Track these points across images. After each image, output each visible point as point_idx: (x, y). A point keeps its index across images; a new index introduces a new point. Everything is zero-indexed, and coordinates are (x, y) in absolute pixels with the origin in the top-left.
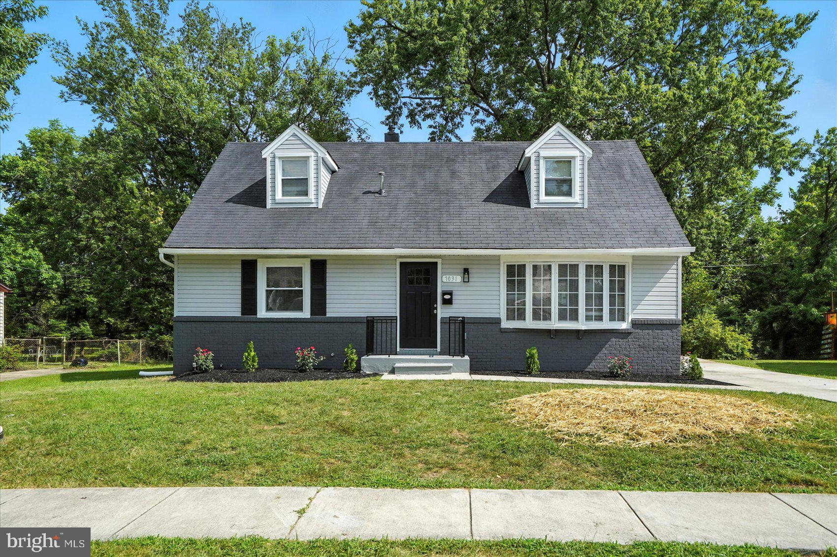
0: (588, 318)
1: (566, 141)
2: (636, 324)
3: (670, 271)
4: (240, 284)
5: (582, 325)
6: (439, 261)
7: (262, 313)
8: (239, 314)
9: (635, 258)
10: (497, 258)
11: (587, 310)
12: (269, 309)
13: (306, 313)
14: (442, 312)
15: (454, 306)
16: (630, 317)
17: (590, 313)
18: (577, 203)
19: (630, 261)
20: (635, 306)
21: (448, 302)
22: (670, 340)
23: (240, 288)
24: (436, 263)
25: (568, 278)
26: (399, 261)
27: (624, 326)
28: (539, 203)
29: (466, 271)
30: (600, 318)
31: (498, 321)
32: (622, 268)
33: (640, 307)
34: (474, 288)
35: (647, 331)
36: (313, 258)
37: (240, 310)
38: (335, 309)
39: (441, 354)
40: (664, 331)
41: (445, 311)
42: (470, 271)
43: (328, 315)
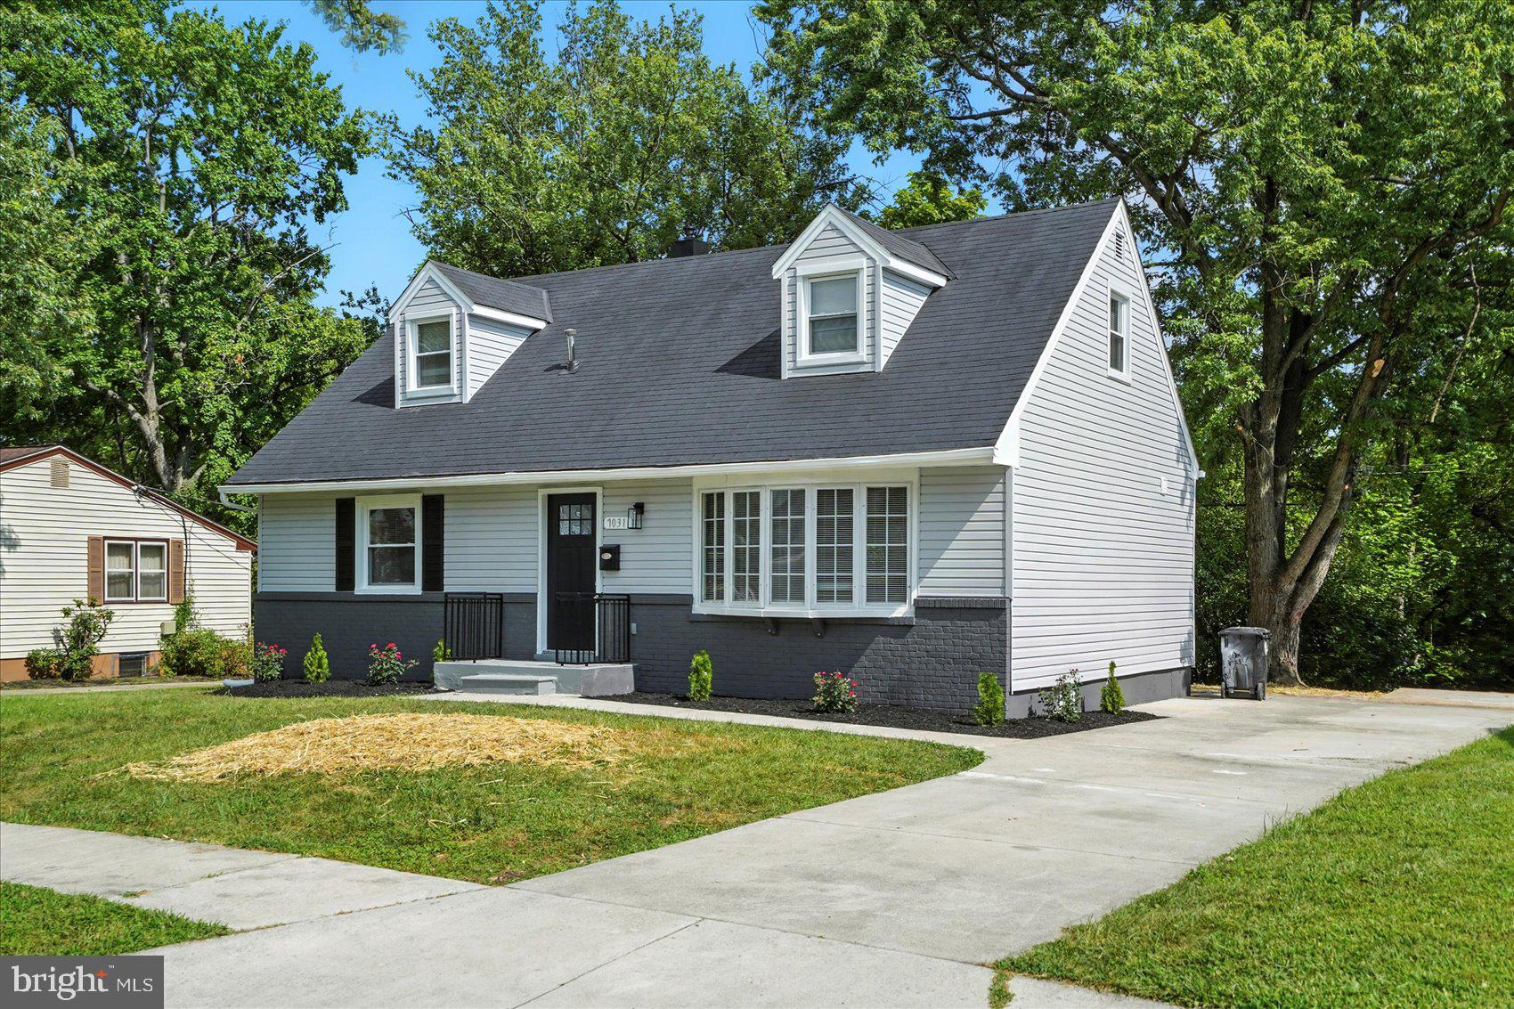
0: (823, 596)
1: (844, 241)
2: (923, 607)
3: (990, 497)
4: (334, 538)
5: (810, 609)
6: (599, 491)
7: (363, 586)
8: (332, 589)
9: (924, 472)
10: (688, 482)
11: (820, 579)
12: (374, 579)
13: (415, 589)
14: (604, 584)
15: (621, 573)
16: (914, 594)
17: (826, 587)
18: (863, 363)
19: (915, 478)
20: (923, 570)
21: (612, 565)
22: (986, 642)
23: (334, 545)
24: (594, 495)
25: (789, 517)
26: (543, 492)
27: (901, 611)
28: (796, 369)
29: (639, 508)
30: (846, 596)
31: (687, 601)
32: (899, 495)
33: (932, 573)
34: (655, 540)
35: (941, 623)
36: (427, 493)
37: (334, 581)
38: (456, 581)
39: (602, 659)
40: (974, 623)
41: (607, 581)
42: (646, 507)
43: (446, 589)
